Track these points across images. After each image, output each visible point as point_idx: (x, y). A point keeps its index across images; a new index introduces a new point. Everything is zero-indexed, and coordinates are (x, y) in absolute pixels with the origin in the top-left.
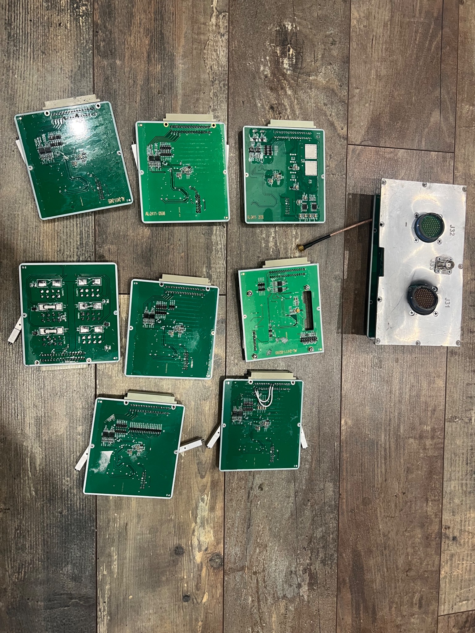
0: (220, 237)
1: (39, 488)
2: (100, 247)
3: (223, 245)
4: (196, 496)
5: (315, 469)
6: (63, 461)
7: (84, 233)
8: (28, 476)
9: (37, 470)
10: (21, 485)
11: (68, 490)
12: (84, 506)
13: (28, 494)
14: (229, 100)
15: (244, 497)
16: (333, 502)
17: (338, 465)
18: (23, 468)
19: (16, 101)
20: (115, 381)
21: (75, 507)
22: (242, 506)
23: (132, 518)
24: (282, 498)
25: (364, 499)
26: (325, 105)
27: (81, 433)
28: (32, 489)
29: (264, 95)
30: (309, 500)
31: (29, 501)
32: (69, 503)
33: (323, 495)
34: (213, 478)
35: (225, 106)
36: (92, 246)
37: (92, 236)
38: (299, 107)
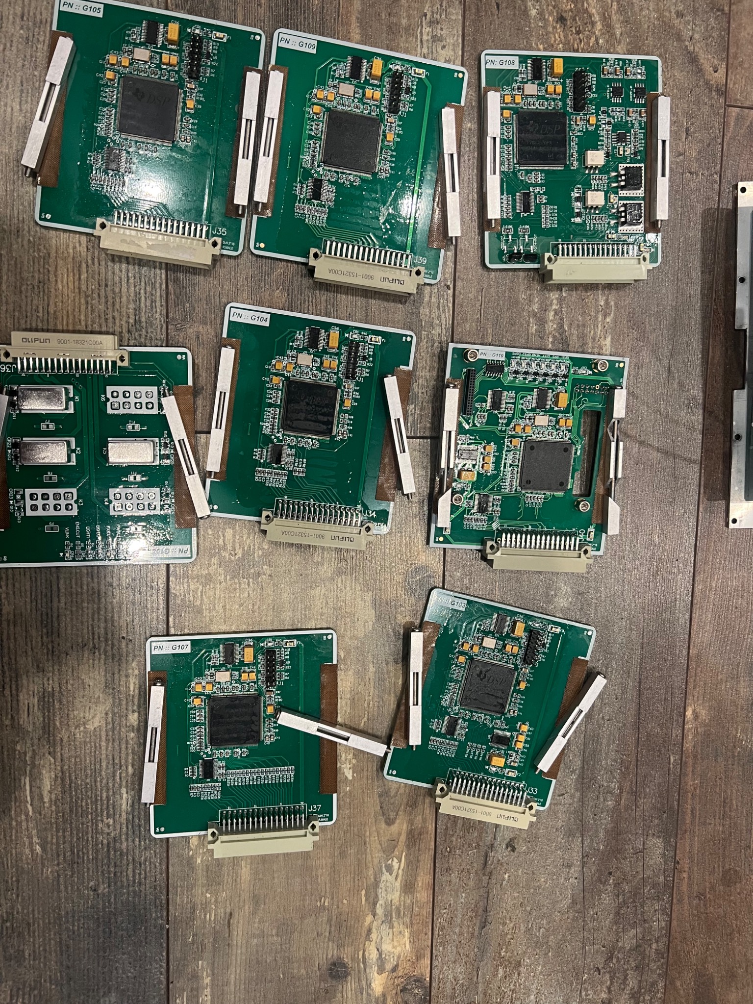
0: (439, 310)
1: (49, 839)
2: (177, 330)
3: (443, 326)
4: (376, 861)
5: (627, 808)
6: (98, 784)
7: (143, 299)
8: (27, 815)
9: (44, 803)
10: (11, 832)
11: (109, 844)
12: (142, 876)
13: (27, 851)
15: (475, 865)
16: (662, 879)
17: (676, 803)
18: (16, 797)
20: (208, 619)
21: (124, 879)
22: (471, 883)
23: (241, 904)
24: (556, 867)
25: (726, 872)
28: (35, 840)
30: (610, 873)
31: (28, 864)
32: (112, 869)
33: (641, 864)
34: (412, 825)
35: (457, 14)
36: (161, 328)
37: (162, 306)
38: (622, 18)
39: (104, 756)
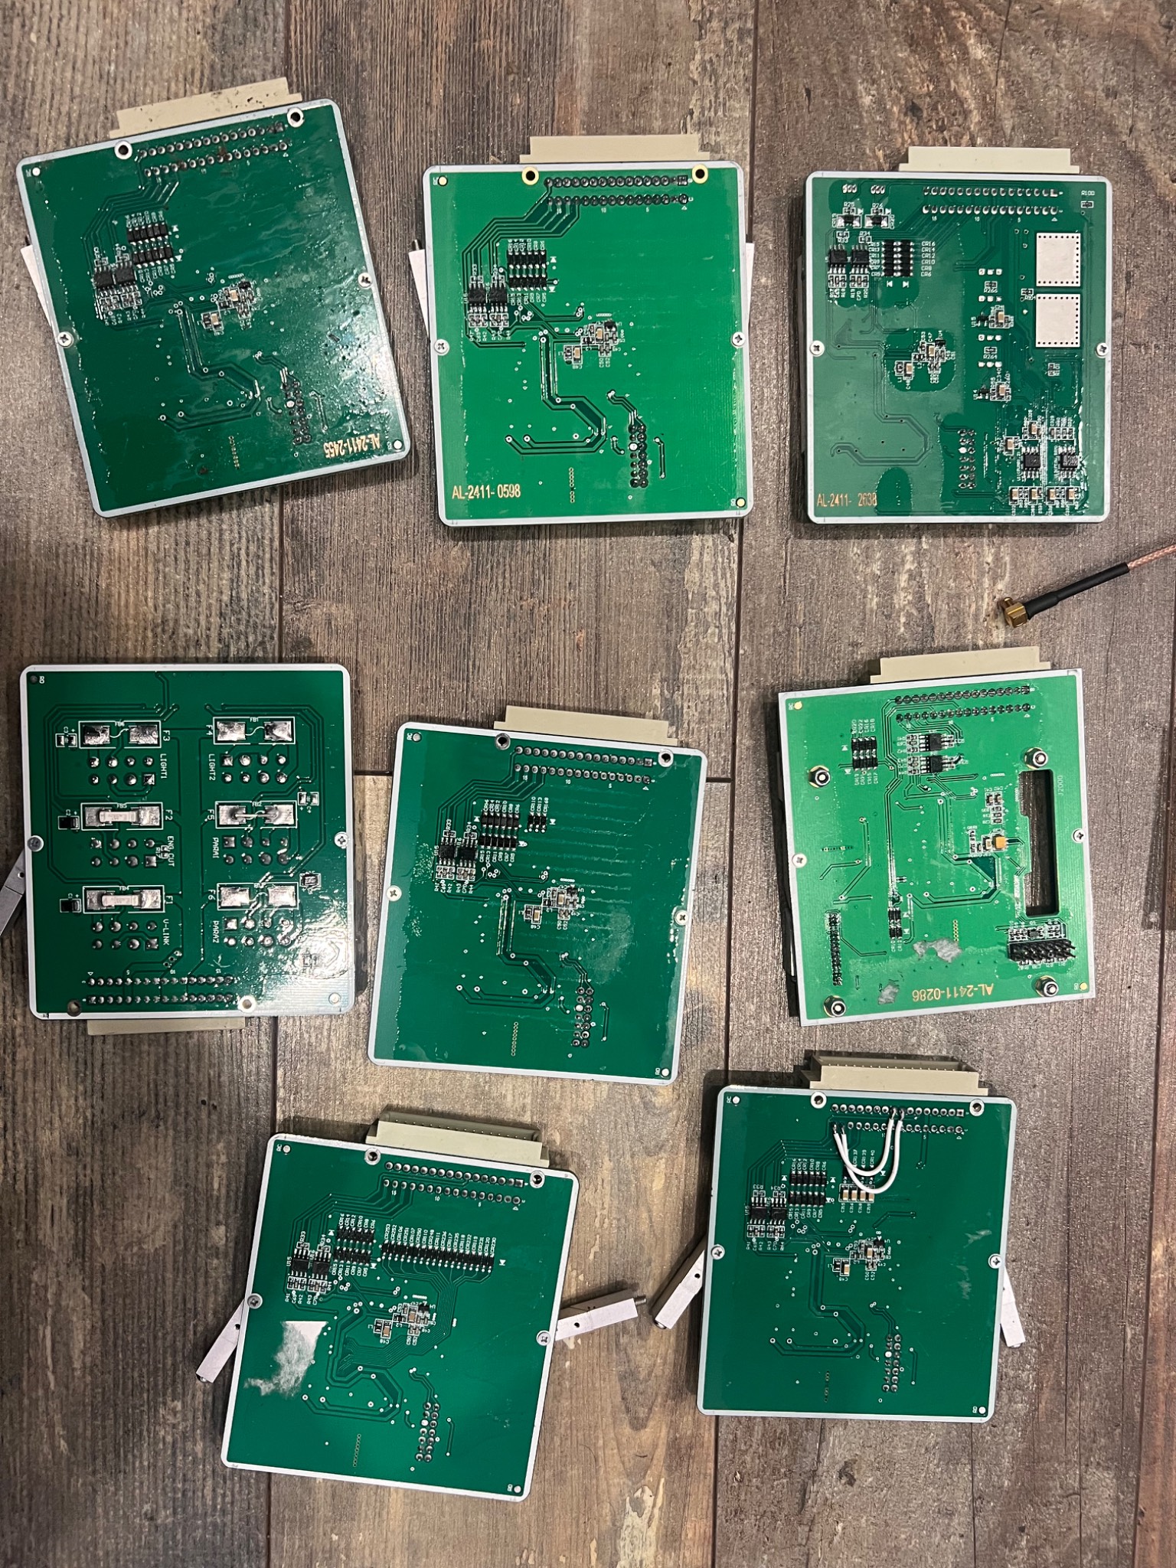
0: (715, 574)
1: (80, 1430)
2: (296, 611)
3: (723, 601)
4: (615, 1491)
5: (1051, 1416)
6: (159, 1343)
7: (244, 563)
8: (46, 1388)
9: (73, 1370)
10: (21, 1416)
11: (174, 1442)
12: (228, 1499)
13: (46, 1449)
14: (760, 86)
15: (785, 1505)
16: (1113, 1541)
17: (1137, 1410)
18: (29, 1359)
19: (30, 120)
20: (338, 1075)
21: (198, 1503)
22: (779, 1538)
23: (389, 1554)
24: (926, 1514)
26: (1112, 93)
27: (222, 1249)
28: (59, 1430)
29: (885, 66)
30: (1022, 1529)
31: (47, 1469)
32: (180, 1486)
33: (1077, 1514)
34: (676, 1430)
35: (742, 108)
36: (272, 609)
37: (273, 574)
38: (1013, 103)
39: (169, 1297)
